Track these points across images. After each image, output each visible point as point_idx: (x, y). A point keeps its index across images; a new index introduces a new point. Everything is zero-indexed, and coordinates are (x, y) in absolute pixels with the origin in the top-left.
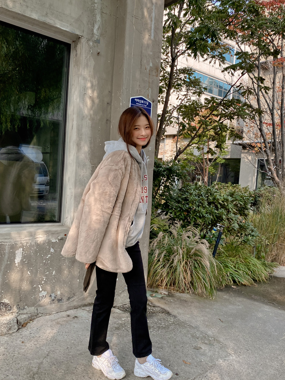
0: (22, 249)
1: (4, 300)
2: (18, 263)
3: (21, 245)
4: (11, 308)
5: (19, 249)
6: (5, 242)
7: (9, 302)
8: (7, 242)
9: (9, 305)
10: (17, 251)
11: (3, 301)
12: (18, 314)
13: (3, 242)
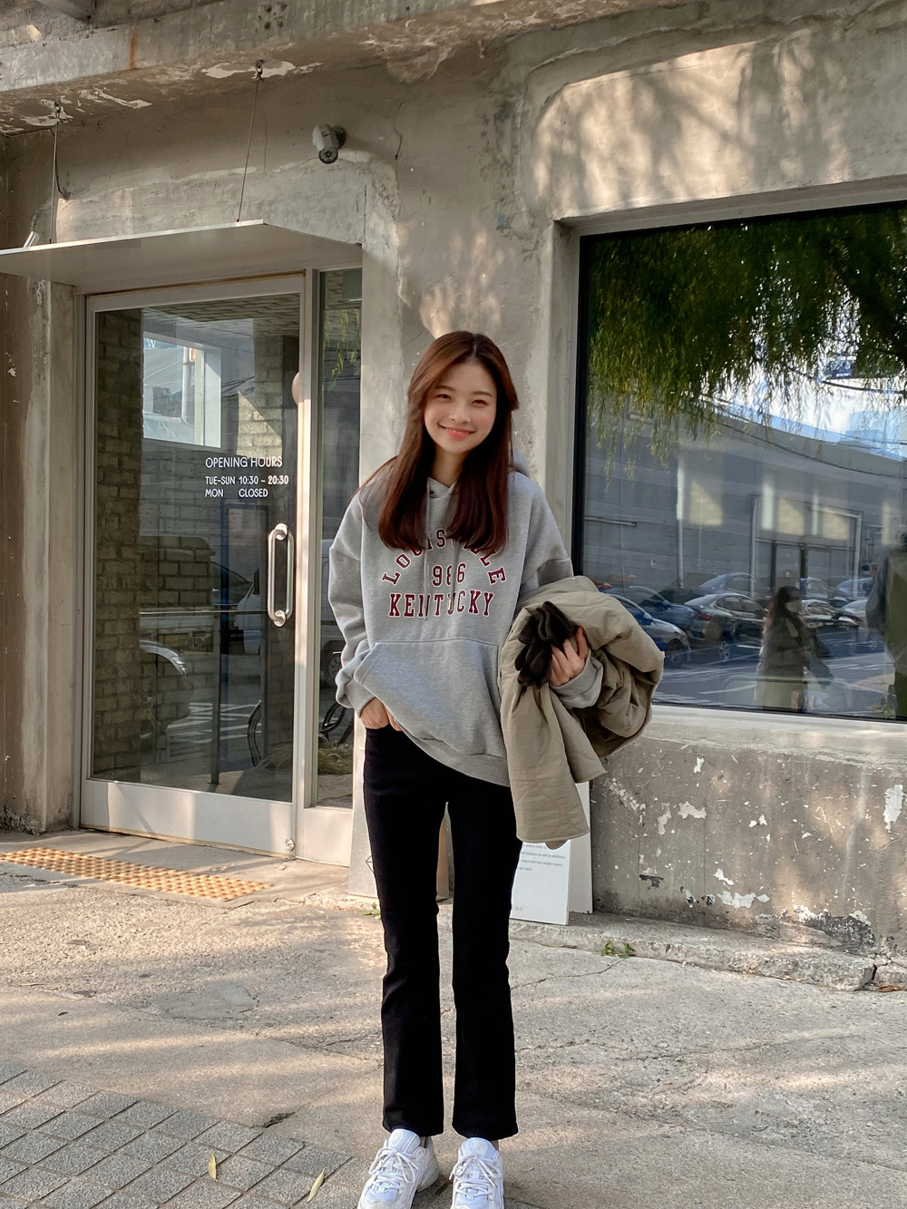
0: (901, 787)
1: (856, 913)
2: (892, 822)
3: (898, 775)
4: (873, 939)
5: (896, 786)
6: (857, 762)
7: (868, 923)
8: (863, 762)
9: (869, 932)
10: (888, 790)
11: (854, 916)
12: (889, 961)
13: (854, 760)
